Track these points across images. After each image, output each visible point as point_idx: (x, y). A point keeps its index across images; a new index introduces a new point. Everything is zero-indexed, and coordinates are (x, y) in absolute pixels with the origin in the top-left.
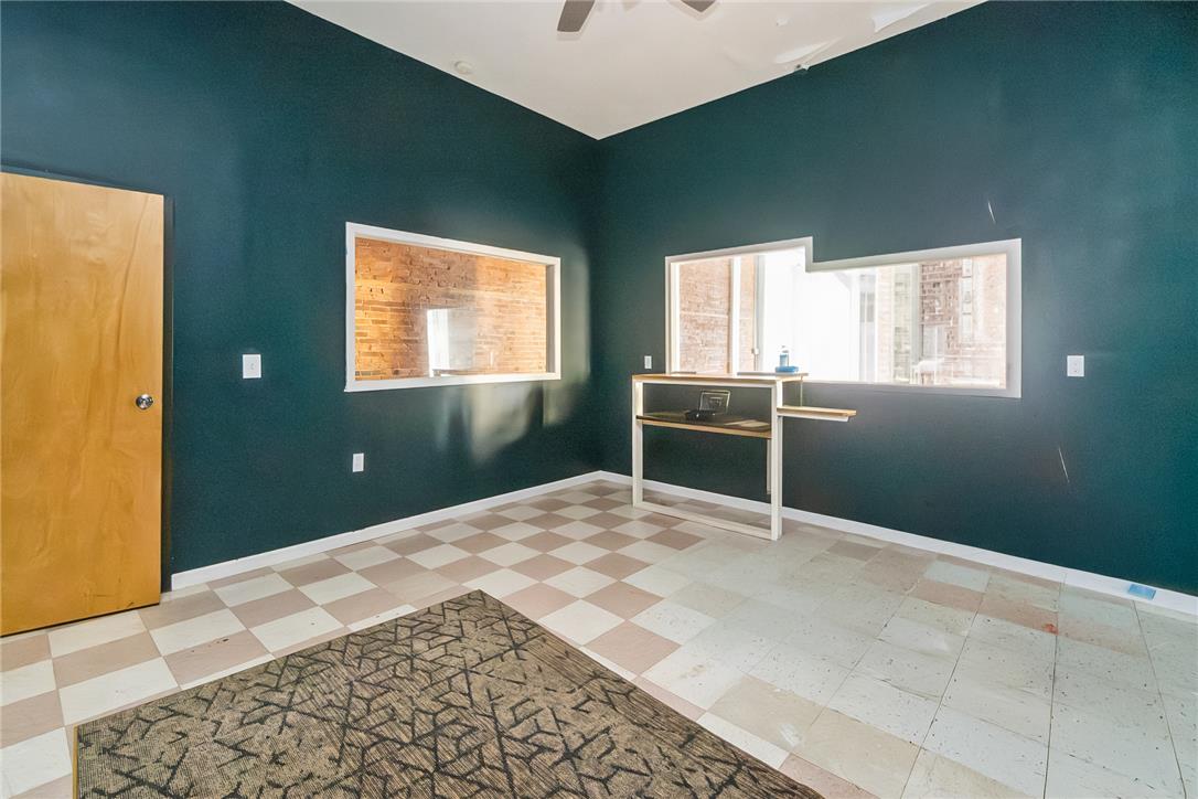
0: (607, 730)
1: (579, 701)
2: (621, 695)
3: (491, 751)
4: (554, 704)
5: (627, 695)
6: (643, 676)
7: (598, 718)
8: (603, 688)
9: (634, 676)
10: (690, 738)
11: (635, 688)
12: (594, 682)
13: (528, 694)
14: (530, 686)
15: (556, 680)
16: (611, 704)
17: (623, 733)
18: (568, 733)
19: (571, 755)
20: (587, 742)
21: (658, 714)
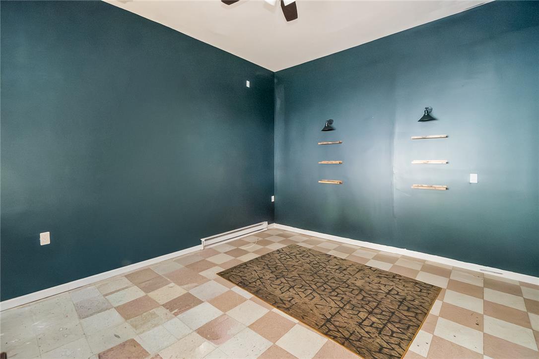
0: (282, 293)
1: (293, 300)
2: (277, 303)
3: (314, 287)
4: (300, 298)
5: (276, 302)
6: (269, 311)
7: (286, 296)
8: (285, 304)
9: (273, 310)
10: (257, 291)
11: (273, 305)
12: (288, 306)
13: (312, 301)
14: (313, 304)
15: (304, 307)
16: (282, 300)
17: (277, 292)
18: (294, 292)
19: (292, 287)
20: (288, 290)
21: (266, 297)
